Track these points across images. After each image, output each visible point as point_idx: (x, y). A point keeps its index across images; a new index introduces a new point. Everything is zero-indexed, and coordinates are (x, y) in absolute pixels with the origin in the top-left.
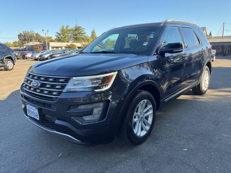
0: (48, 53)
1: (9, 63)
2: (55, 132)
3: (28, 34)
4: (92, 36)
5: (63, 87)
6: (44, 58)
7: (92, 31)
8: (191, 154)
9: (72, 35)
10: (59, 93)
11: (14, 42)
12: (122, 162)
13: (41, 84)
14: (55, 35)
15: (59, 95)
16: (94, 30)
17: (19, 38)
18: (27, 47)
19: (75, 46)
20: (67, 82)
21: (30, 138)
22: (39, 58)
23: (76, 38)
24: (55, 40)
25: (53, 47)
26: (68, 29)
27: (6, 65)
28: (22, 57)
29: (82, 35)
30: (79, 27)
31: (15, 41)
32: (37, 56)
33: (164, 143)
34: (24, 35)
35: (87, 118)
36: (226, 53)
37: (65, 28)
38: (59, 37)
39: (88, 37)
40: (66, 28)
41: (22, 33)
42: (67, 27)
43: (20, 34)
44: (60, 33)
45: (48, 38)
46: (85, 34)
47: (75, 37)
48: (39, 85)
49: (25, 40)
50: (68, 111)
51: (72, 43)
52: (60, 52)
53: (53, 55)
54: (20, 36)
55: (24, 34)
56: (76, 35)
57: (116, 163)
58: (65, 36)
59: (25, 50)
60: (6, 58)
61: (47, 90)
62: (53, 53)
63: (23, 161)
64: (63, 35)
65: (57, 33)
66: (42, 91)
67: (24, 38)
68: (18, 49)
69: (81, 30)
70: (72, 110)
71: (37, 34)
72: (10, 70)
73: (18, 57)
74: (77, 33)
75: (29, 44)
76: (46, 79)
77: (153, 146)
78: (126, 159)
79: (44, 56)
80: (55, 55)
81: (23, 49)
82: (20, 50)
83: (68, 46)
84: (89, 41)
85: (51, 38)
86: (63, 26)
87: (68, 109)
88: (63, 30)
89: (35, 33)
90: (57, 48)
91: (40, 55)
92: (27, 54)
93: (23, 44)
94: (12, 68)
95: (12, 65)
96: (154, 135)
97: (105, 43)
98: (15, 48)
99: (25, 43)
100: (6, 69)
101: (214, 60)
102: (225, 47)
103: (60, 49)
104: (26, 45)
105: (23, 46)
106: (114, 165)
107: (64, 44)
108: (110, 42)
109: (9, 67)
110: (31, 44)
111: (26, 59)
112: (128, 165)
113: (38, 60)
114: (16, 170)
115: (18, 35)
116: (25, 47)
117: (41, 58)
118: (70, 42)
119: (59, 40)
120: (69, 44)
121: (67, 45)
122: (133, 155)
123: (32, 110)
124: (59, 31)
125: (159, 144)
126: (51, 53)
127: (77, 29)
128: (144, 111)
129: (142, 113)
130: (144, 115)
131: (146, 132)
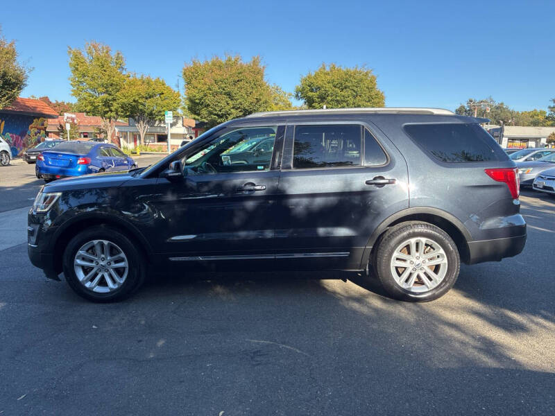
25: (512, 139)
34: (468, 110)
41: (466, 105)
71: (499, 107)
90: (524, 142)
103: (531, 144)
121: (553, 134)
128: (108, 258)
129: (103, 259)
130: (109, 263)
131: (109, 291)
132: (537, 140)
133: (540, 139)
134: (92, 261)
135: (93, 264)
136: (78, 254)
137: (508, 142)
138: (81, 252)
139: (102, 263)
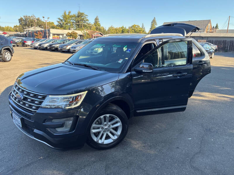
0: (47, 43)
1: (7, 54)
2: (34, 138)
3: (29, 18)
4: (95, 23)
5: (41, 103)
6: (43, 47)
7: (96, 17)
8: (148, 160)
9: (75, 22)
10: (37, 108)
11: (15, 27)
12: (90, 165)
13: (24, 97)
14: (57, 21)
15: (37, 110)
16: (97, 17)
17: (19, 22)
18: (28, 33)
19: (77, 34)
20: (44, 99)
21: (18, 139)
22: (39, 47)
23: (78, 25)
24: (57, 25)
25: (54, 34)
26: (70, 15)
27: (4, 56)
28: (21, 45)
29: (85, 22)
30: (82, 14)
31: (16, 25)
32: (37, 45)
33: (130, 149)
34: (25, 20)
35: (59, 130)
36: (228, 49)
37: (67, 14)
38: (60, 23)
39: (91, 24)
40: (69, 14)
41: (23, 18)
42: (70, 12)
43: (21, 18)
44: (62, 18)
45: (50, 23)
46: (88, 21)
47: (78, 23)
48: (22, 98)
49: (26, 25)
50: (44, 124)
51: (73, 31)
52: (59, 42)
53: (52, 45)
54: (20, 20)
55: (25, 18)
56: (78, 22)
57: (85, 166)
58: (67, 23)
59: (25, 36)
60: (4, 49)
61: (28, 104)
62: (52, 42)
63: (10, 160)
64: (65, 21)
65: (59, 19)
66: (24, 104)
67: (25, 23)
68: (18, 35)
69: (84, 17)
70: (47, 123)
71: (38, 19)
72: (8, 62)
73: (18, 45)
74: (79, 20)
75: (30, 30)
76: (28, 94)
77: (121, 151)
78: (94, 162)
79: (43, 45)
80: (55, 45)
81: (23, 35)
82: (20, 36)
83: (70, 33)
84: (92, 29)
85: (53, 23)
86: (65, 12)
87: (44, 122)
88: (65, 16)
89: (37, 18)
90: (58, 36)
91: (40, 44)
92: (27, 41)
93: (24, 29)
94: (9, 59)
95: (10, 56)
96: (125, 140)
97: (108, 30)
98: (16, 33)
99: (26, 28)
100: (4, 61)
101: (213, 57)
102: (227, 43)
103: (61, 36)
104: (27, 30)
105: (24, 31)
106: (83, 167)
107: (66, 32)
108: (113, 30)
109: (7, 59)
110: (32, 29)
111: (26, 46)
112: (95, 168)
113: (38, 48)
114: (3, 169)
115: (19, 20)
116: (25, 33)
117: (40, 48)
118: (71, 30)
119: (61, 26)
120: (70, 31)
121: (68, 33)
122: (101, 159)
123: (16, 119)
124: (61, 16)
125: (126, 150)
126: (51, 43)
127: (80, 15)
128: (109, 124)
129: (106, 125)
130: (109, 126)
131: (113, 141)
132: (62, 35)
133: (63, 34)
134: (98, 128)
135: (100, 129)
136: (92, 127)
137: (53, 35)
138: (94, 125)
139: (106, 127)
